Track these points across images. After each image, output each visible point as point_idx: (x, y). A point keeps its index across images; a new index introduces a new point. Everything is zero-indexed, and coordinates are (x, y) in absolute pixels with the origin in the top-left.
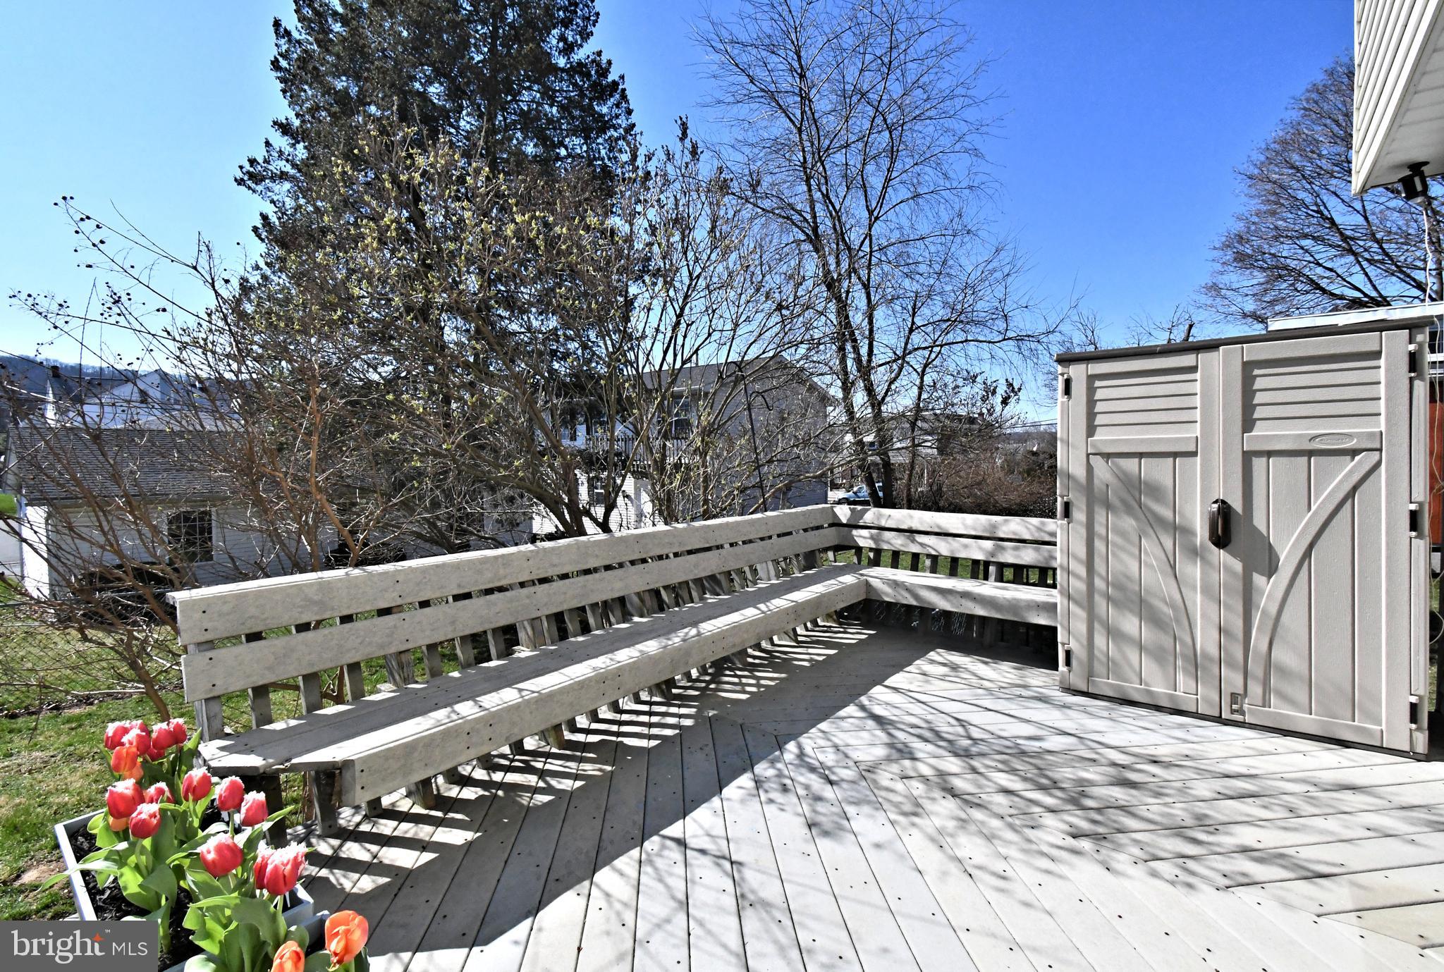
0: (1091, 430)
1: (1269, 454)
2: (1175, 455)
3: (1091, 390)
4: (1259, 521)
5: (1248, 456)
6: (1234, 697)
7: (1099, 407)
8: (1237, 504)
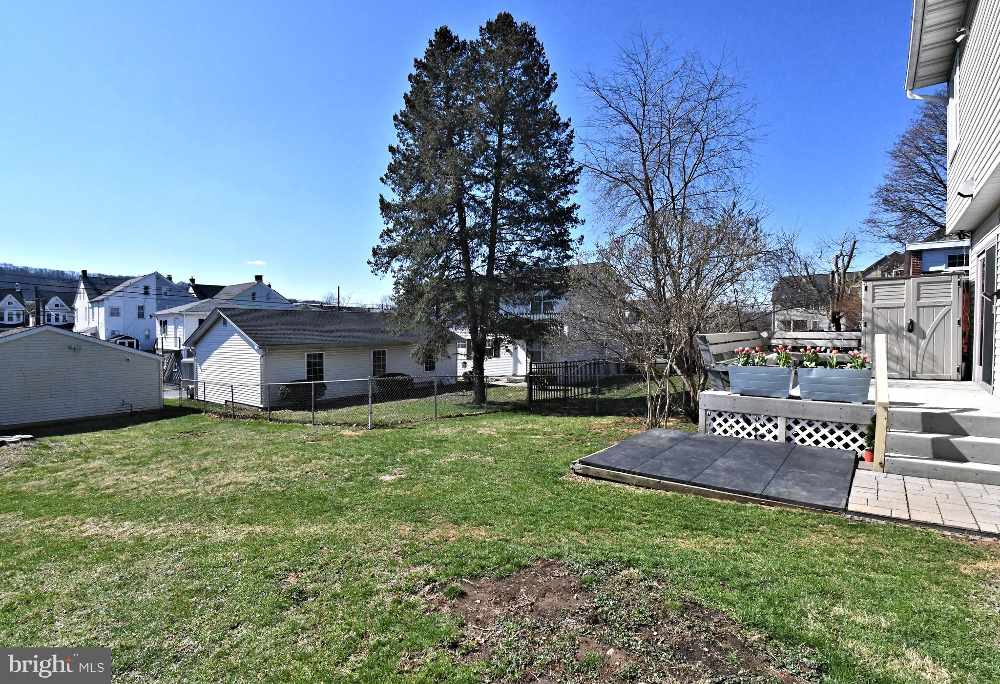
0: (873, 301)
1: (924, 307)
2: (898, 308)
3: (874, 289)
4: (921, 325)
5: (918, 307)
6: (914, 372)
7: (876, 294)
8: (915, 320)
